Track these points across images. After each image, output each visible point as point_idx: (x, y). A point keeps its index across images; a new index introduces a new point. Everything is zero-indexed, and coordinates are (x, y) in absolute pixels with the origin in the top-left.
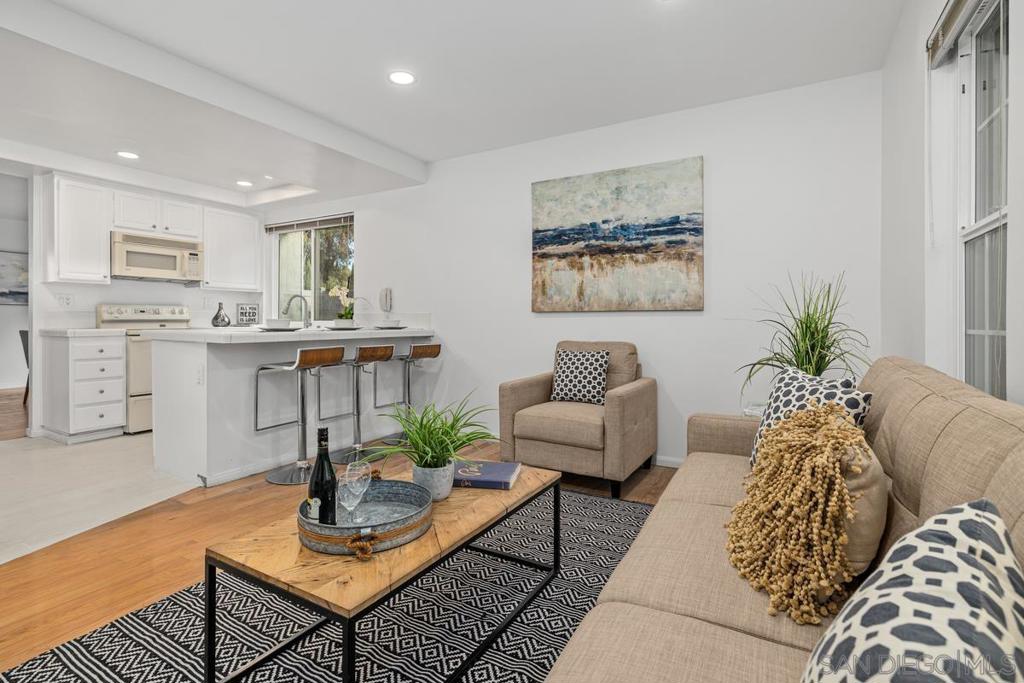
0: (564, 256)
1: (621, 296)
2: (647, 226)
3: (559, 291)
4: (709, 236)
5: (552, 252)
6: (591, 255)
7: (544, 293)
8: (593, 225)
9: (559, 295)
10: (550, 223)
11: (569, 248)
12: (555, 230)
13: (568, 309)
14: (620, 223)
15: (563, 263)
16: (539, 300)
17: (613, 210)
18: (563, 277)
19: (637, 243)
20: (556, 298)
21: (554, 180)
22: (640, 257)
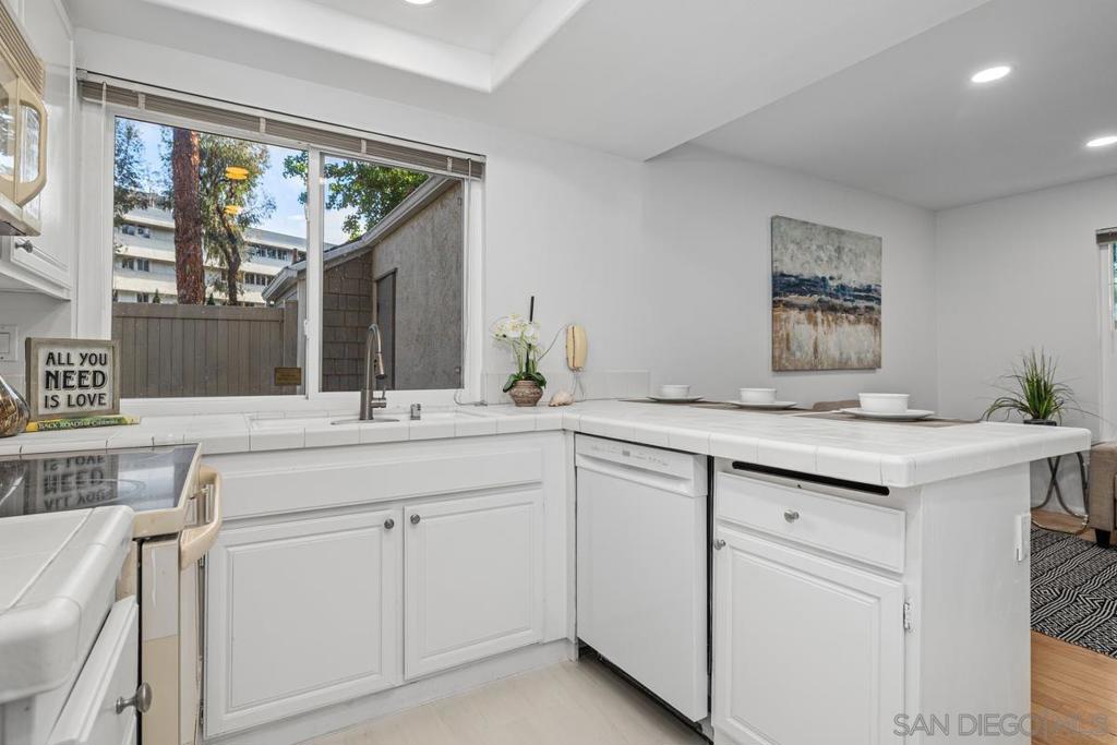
0: (802, 308)
1: (841, 354)
2: (856, 290)
3: (800, 348)
4: (884, 307)
5: (795, 301)
6: (822, 311)
7: (788, 348)
8: (824, 279)
9: (801, 351)
10: (793, 267)
11: (806, 300)
12: (796, 277)
13: (807, 367)
14: (839, 282)
15: (803, 316)
16: (784, 356)
17: (836, 267)
18: (803, 330)
19: (849, 304)
20: (798, 354)
21: (796, 221)
22: (852, 317)
